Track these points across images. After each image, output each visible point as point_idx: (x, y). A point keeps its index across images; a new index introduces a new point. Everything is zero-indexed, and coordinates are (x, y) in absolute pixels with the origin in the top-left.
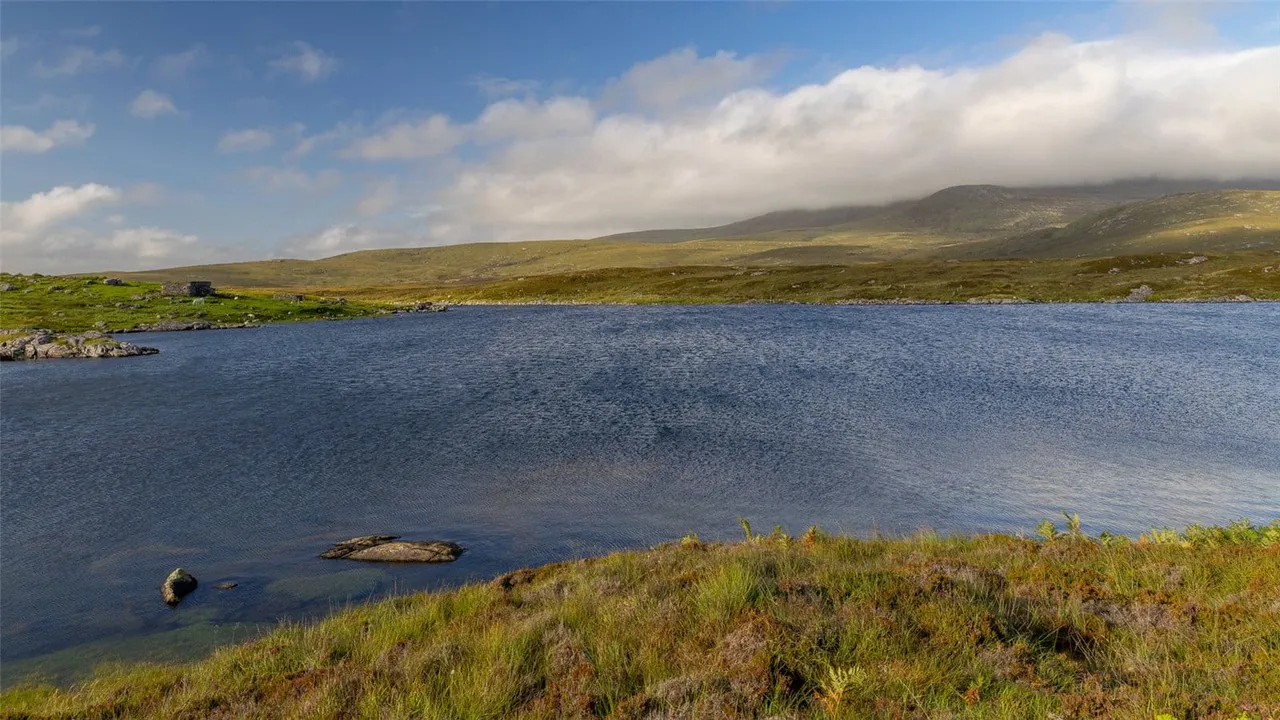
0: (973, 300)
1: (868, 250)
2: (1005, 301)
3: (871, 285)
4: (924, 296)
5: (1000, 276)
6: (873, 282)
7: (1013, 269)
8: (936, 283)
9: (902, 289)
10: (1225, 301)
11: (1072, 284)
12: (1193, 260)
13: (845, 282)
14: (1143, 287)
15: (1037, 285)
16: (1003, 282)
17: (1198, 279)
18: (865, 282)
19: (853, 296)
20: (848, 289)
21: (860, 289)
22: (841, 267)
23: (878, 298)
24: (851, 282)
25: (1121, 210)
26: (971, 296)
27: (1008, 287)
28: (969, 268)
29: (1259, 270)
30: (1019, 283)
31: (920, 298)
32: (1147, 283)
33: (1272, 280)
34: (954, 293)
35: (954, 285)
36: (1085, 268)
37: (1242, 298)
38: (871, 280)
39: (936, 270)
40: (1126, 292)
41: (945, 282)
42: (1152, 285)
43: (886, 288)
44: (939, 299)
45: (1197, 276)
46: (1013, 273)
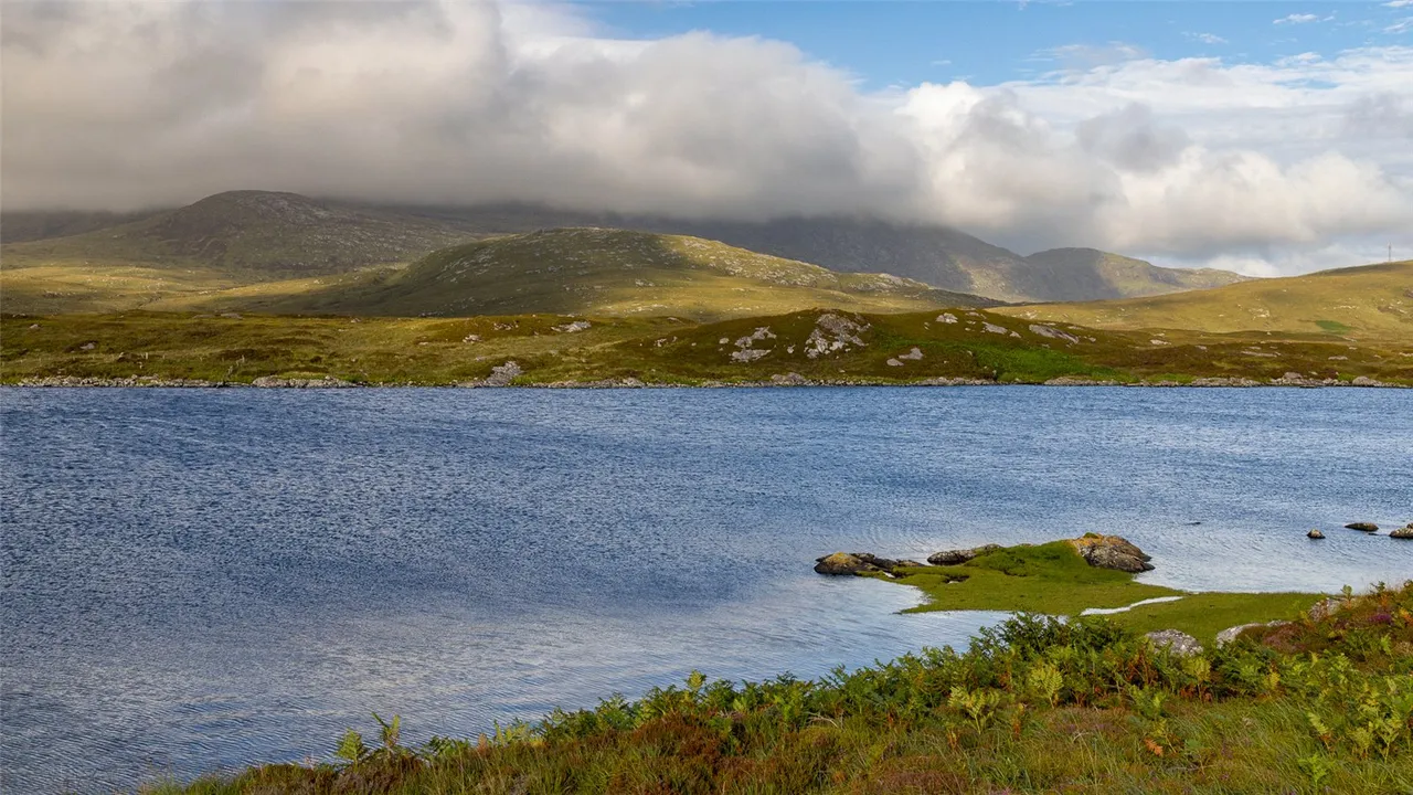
0: (261, 381)
1: (82, 290)
2: (313, 383)
3: (86, 353)
4: (181, 372)
5: (305, 342)
6: (91, 346)
7: (324, 331)
8: (201, 352)
9: (144, 360)
10: (610, 387)
11: (413, 357)
12: (574, 327)
13: (38, 344)
14: (510, 364)
15: (362, 357)
16: (311, 352)
17: (579, 355)
18: (77, 347)
19: (53, 372)
20: (43, 359)
21: (66, 358)
22: (32, 318)
23: (101, 375)
24: (49, 347)
25: (482, 247)
26: (260, 374)
27: (317, 360)
28: (259, 327)
29: (651, 343)
30: (334, 355)
31: (173, 377)
32: (514, 359)
33: (666, 357)
34: (231, 369)
35: (235, 355)
36: (431, 334)
37: (630, 382)
38: (86, 343)
39: (201, 329)
40: (486, 372)
41: (218, 351)
42: (521, 362)
43: (113, 358)
44: (205, 379)
45: (576, 350)
46: (324, 337)
